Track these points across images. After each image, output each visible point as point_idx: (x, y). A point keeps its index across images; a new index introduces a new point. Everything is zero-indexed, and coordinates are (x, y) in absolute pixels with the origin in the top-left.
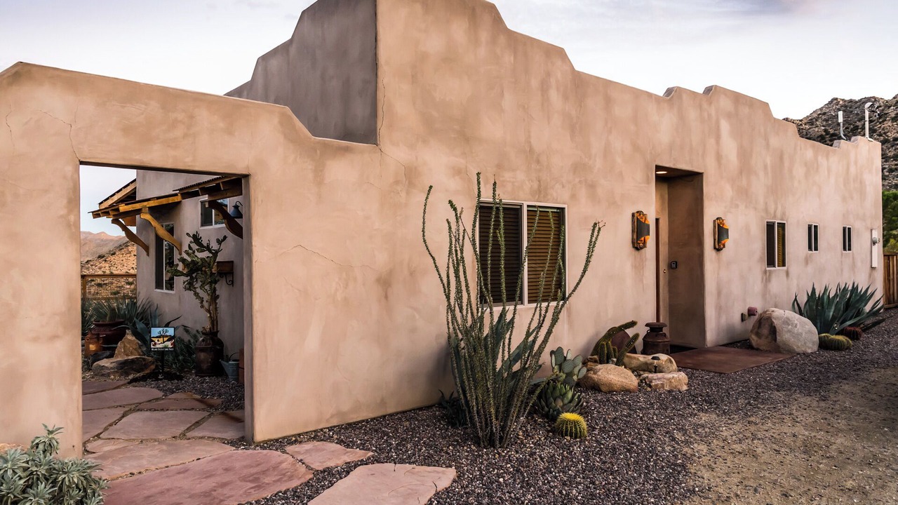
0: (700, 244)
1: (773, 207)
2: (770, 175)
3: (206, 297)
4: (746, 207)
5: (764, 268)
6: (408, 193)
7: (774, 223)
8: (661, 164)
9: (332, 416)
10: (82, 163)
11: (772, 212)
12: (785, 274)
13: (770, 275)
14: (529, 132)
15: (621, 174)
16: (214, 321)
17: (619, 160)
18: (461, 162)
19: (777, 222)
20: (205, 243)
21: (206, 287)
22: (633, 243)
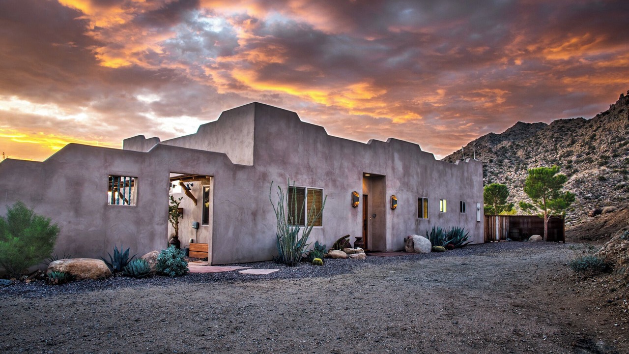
0: (385, 206)
1: (421, 191)
2: (420, 176)
3: (175, 222)
4: (407, 191)
5: (416, 218)
6: (263, 183)
7: (422, 198)
8: (365, 172)
9: (236, 260)
10: (171, 172)
11: (421, 193)
12: (427, 222)
13: (419, 222)
14: (309, 160)
15: (347, 176)
16: (177, 233)
17: (346, 170)
18: (282, 171)
19: (423, 198)
20: (174, 200)
21: (175, 218)
22: (352, 205)
